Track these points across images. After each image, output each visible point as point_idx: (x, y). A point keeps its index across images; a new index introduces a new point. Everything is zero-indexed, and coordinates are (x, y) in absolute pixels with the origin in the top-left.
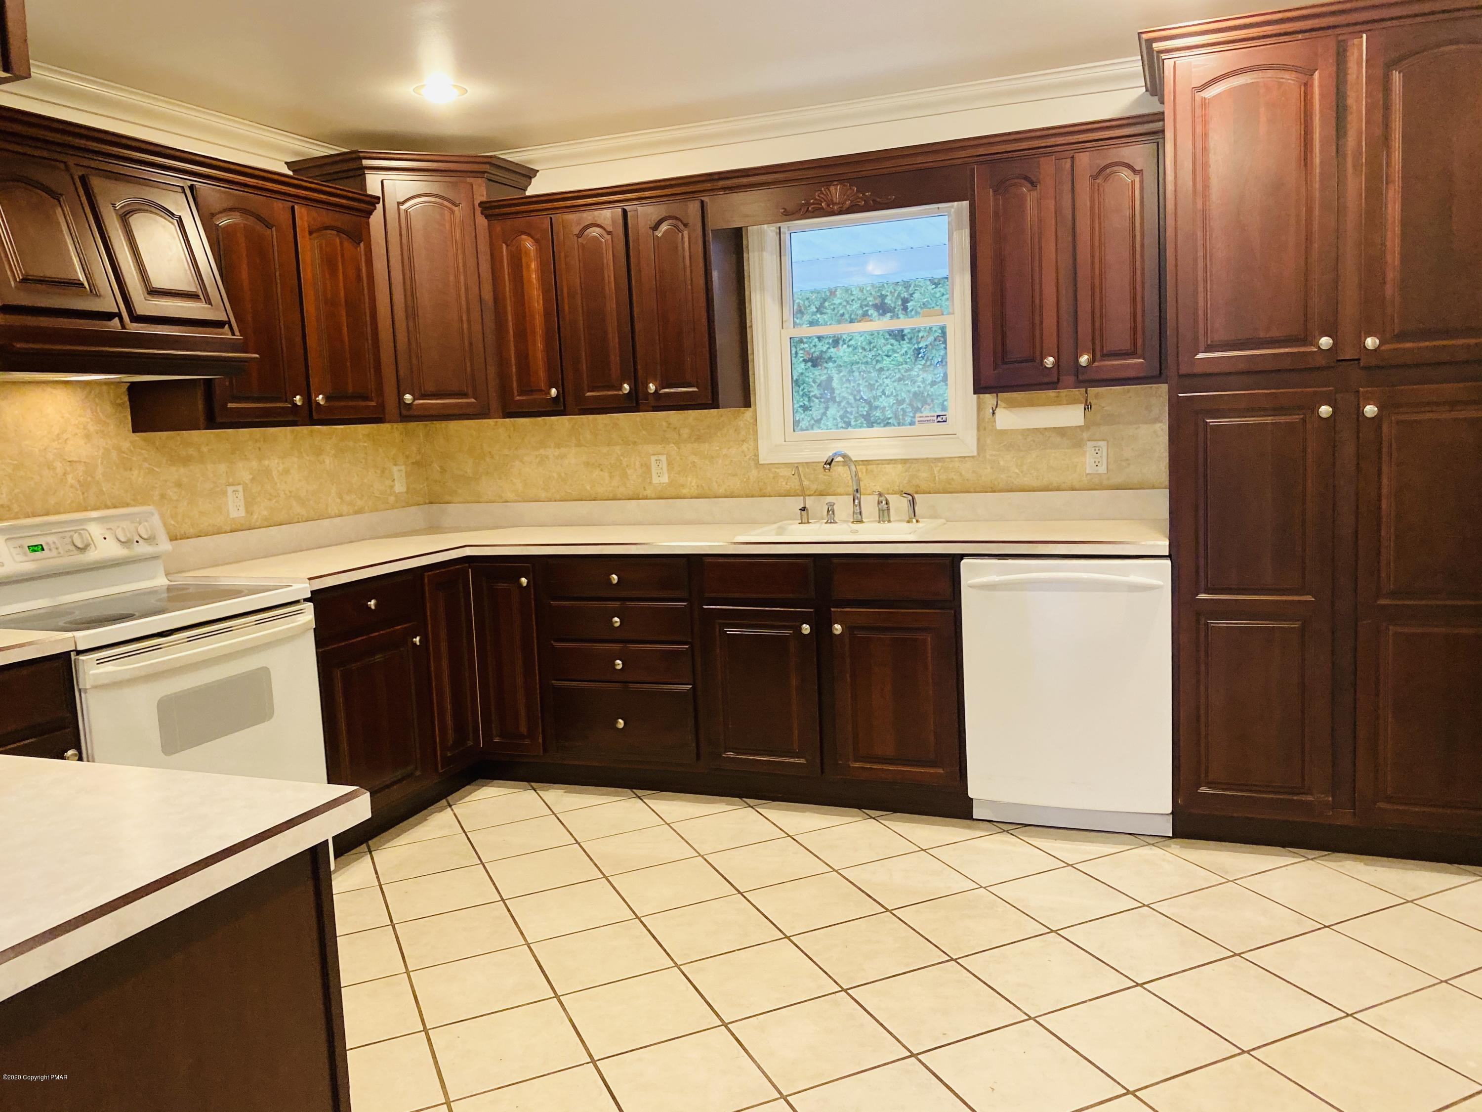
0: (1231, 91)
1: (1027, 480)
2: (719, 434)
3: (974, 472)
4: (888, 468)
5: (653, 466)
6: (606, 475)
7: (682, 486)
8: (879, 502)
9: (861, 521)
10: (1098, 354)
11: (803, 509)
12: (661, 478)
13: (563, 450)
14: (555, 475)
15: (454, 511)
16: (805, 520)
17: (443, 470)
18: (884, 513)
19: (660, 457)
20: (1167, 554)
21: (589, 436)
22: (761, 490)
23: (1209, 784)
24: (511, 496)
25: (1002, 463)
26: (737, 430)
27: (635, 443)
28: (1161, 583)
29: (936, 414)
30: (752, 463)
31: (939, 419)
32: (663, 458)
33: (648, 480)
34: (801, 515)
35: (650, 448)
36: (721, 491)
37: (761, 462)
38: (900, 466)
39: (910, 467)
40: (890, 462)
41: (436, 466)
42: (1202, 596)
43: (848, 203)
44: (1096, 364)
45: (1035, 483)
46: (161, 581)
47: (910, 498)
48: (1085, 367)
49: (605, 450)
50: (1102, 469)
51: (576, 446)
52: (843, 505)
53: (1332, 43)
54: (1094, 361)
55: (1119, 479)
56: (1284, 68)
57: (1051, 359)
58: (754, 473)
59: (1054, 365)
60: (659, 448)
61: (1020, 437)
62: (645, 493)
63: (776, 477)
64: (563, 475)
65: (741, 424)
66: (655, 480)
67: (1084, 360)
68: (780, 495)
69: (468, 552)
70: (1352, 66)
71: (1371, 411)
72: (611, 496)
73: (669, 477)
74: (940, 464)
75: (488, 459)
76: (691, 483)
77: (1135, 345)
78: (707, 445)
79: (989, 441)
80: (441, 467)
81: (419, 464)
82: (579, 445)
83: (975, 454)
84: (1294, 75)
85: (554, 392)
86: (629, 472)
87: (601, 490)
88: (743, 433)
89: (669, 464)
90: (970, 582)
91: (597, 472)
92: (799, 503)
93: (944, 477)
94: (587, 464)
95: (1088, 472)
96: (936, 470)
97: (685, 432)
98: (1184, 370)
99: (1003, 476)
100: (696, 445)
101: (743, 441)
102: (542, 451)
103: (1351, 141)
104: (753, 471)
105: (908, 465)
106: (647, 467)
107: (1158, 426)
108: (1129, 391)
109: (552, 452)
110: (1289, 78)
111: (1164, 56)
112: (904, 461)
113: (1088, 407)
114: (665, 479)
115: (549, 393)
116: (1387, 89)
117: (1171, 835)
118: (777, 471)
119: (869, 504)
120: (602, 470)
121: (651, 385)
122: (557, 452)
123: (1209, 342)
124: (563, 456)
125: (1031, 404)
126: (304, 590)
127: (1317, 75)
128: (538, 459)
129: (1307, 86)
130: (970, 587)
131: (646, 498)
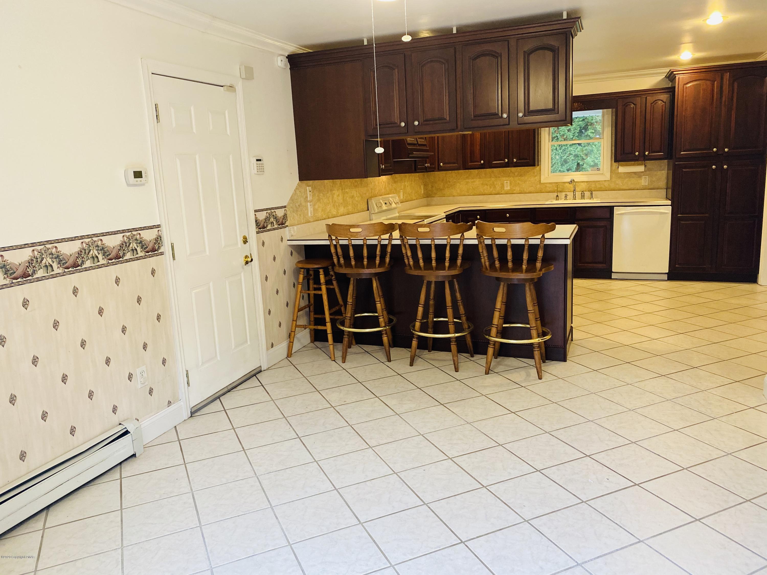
0: (693, 85)
1: (624, 187)
2: (528, 174)
3: (609, 185)
4: (582, 184)
5: (505, 184)
6: (489, 187)
7: (514, 190)
8: (581, 194)
9: (575, 199)
10: (650, 152)
11: (557, 196)
12: (507, 188)
13: (474, 180)
14: (471, 188)
15: (436, 199)
16: (557, 199)
17: (432, 187)
18: (583, 197)
19: (508, 181)
20: (670, 204)
21: (483, 175)
22: (541, 191)
23: (679, 264)
24: (455, 194)
25: (617, 182)
26: (534, 173)
27: (499, 177)
28: (668, 212)
29: (597, 168)
30: (538, 183)
31: (598, 169)
32: (509, 182)
33: (503, 189)
34: (556, 198)
35: (504, 178)
36: (527, 192)
37: (542, 182)
38: (586, 183)
39: (589, 184)
40: (583, 182)
41: (430, 186)
42: (679, 215)
43: (579, 108)
44: (650, 154)
45: (627, 188)
46: (397, 215)
47: (591, 192)
48: (647, 155)
49: (489, 179)
50: (647, 184)
51: (479, 178)
52: (570, 195)
53: (720, 74)
54: (649, 154)
55: (652, 187)
56: (707, 80)
57: (637, 153)
58: (538, 186)
59: (638, 154)
60: (507, 178)
61: (623, 175)
62: (502, 192)
63: (546, 187)
64: (474, 187)
65: (535, 171)
66: (505, 188)
67: (647, 153)
68: (547, 192)
69: (461, 209)
70: (725, 80)
71: (726, 167)
72: (490, 193)
73: (510, 187)
74: (598, 183)
75: (448, 183)
76: (517, 189)
77: (661, 150)
78: (523, 178)
79: (613, 176)
80: (432, 186)
81: (425, 185)
82: (480, 178)
83: (609, 179)
84: (710, 82)
85: (482, 162)
86: (496, 186)
87: (486, 192)
88: (536, 174)
89: (510, 184)
90: (617, 213)
91: (486, 186)
92: (556, 194)
93: (599, 186)
94: (482, 184)
95: (642, 185)
96: (597, 184)
97: (516, 174)
98: (677, 157)
99: (617, 186)
100: (519, 178)
101: (536, 176)
102: (467, 180)
103: (724, 99)
104: (539, 185)
105: (588, 183)
106: (503, 185)
107: (663, 172)
108: (655, 162)
109: (470, 181)
110: (708, 83)
111: (676, 75)
112: (587, 182)
113: (645, 166)
114: (509, 188)
115: (481, 162)
116: (733, 87)
117: (667, 279)
118: (546, 185)
119: (578, 194)
120: (487, 186)
121: (514, 159)
122: (472, 180)
123: (684, 149)
124: (474, 182)
125: (627, 165)
126: (444, 215)
127: (716, 82)
128: (466, 183)
129: (713, 85)
130: (618, 214)
131: (502, 194)
